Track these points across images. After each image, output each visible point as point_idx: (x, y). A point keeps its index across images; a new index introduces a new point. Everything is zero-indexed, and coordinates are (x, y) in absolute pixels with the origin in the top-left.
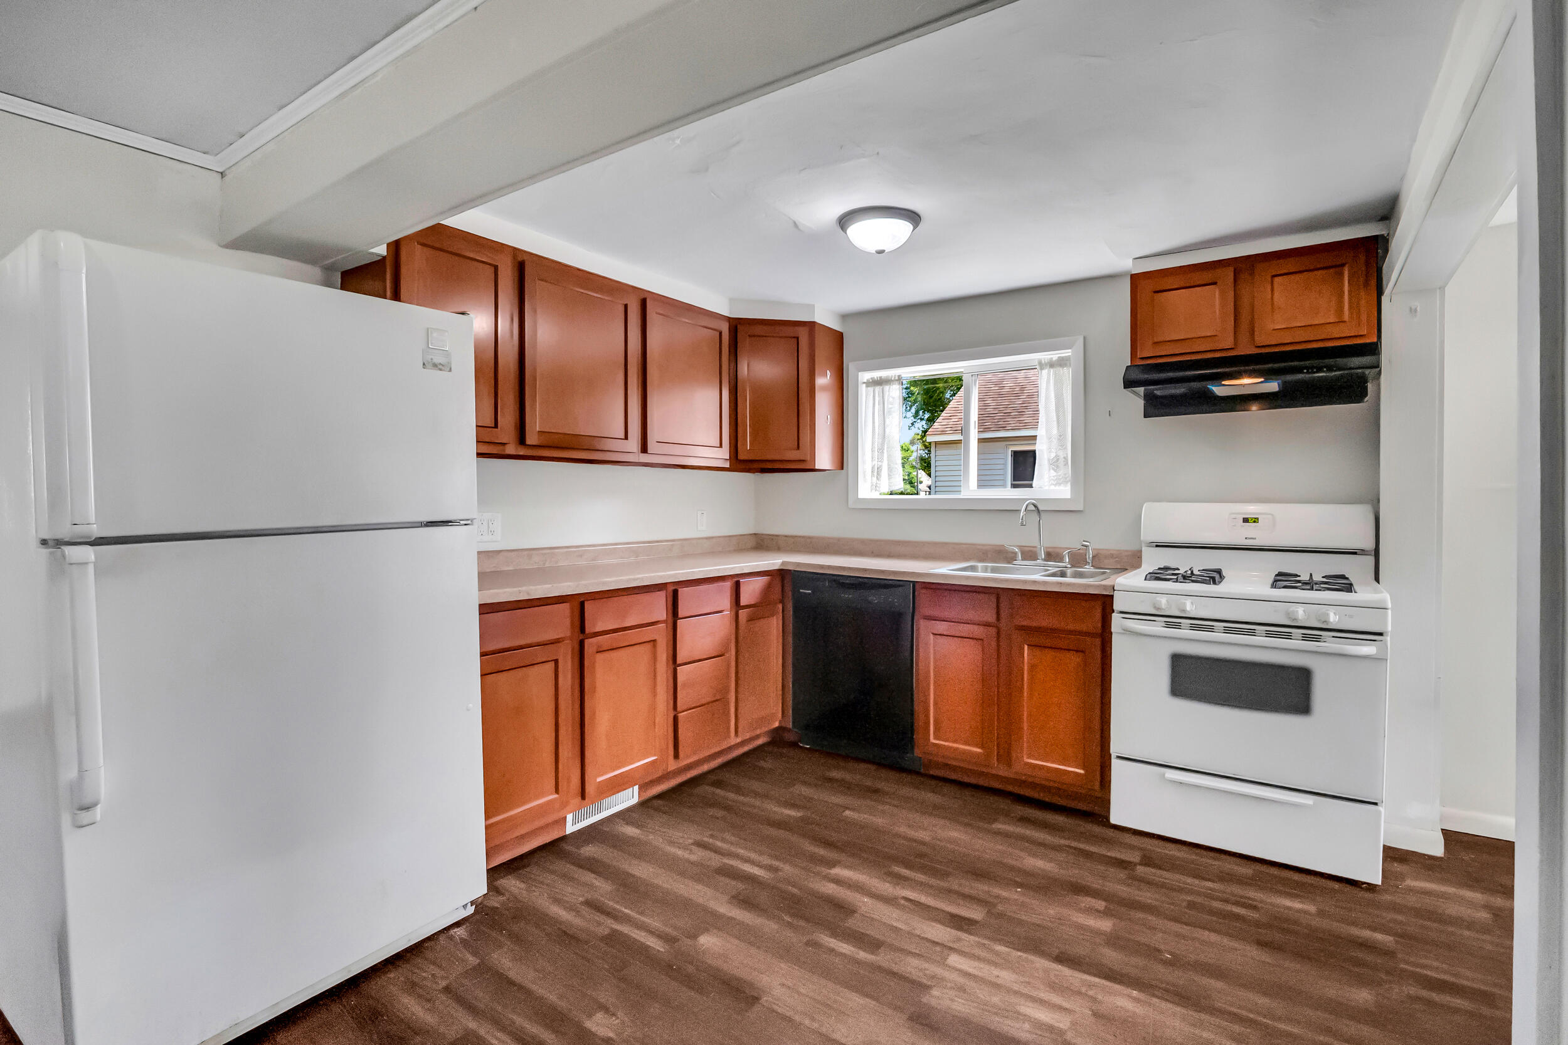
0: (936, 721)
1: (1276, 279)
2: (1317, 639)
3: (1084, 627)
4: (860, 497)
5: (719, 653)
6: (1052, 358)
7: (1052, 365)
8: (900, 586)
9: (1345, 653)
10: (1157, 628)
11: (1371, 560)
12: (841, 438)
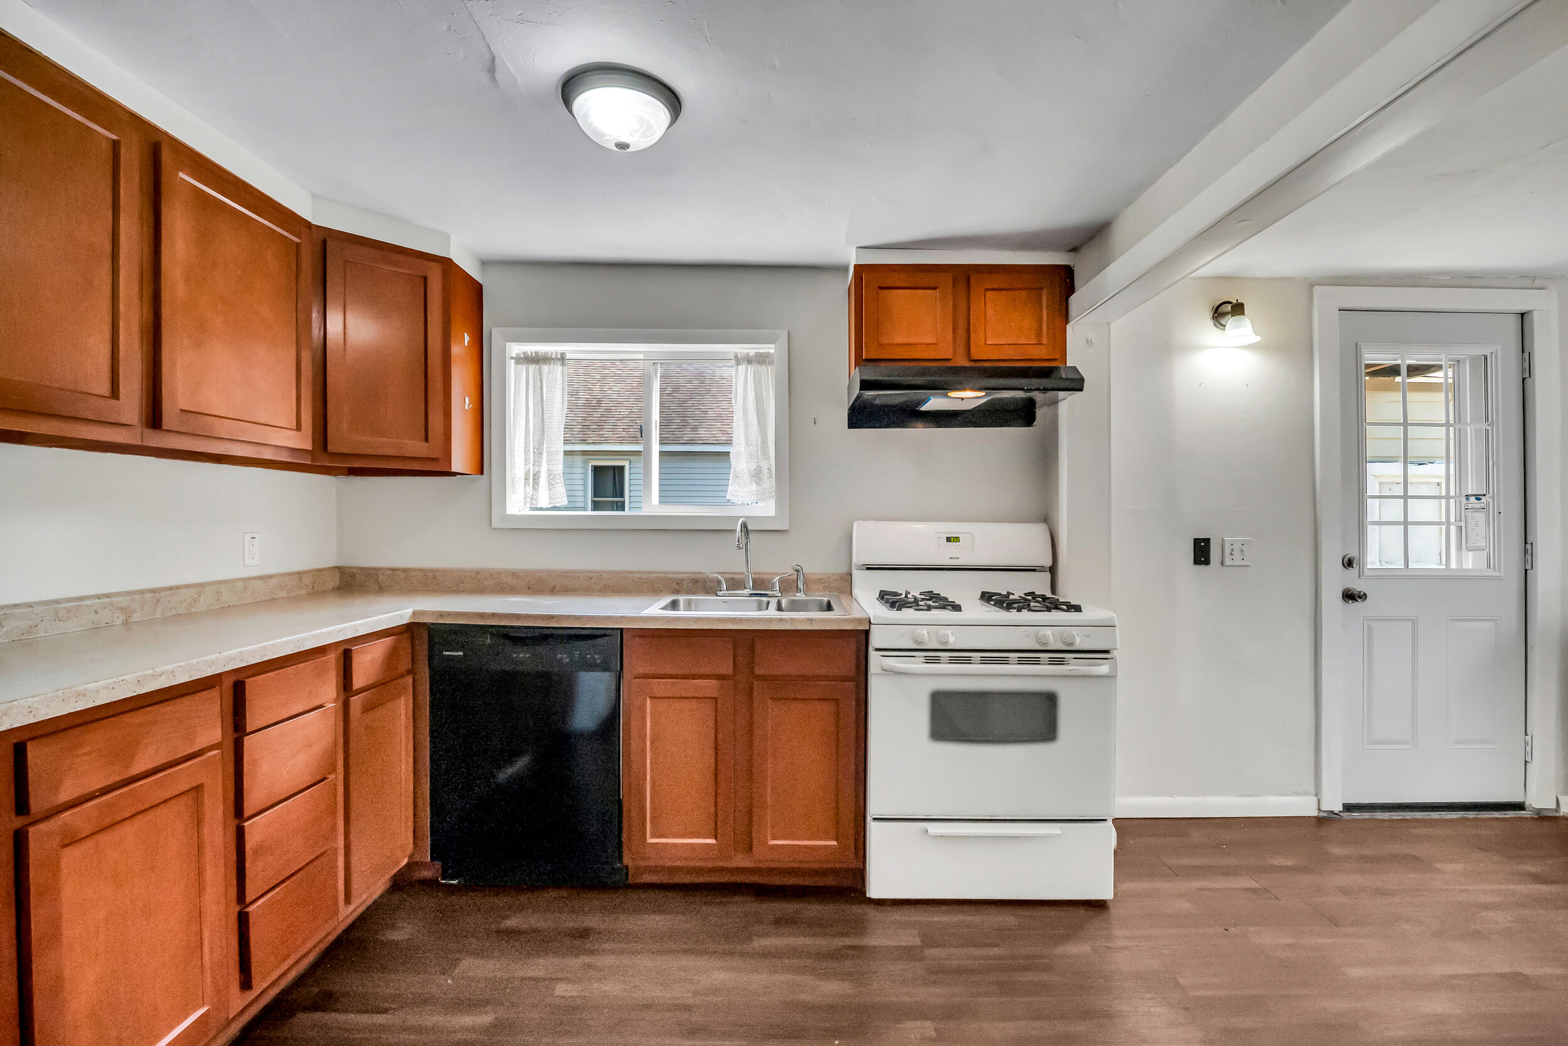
0: (653, 810)
1: (988, 293)
2: (1061, 662)
3: (835, 671)
4: (507, 513)
5: (318, 778)
6: (748, 353)
7: (749, 360)
8: (605, 635)
9: (1093, 674)
10: (916, 664)
11: (1048, 575)
12: (479, 432)
